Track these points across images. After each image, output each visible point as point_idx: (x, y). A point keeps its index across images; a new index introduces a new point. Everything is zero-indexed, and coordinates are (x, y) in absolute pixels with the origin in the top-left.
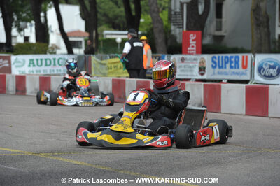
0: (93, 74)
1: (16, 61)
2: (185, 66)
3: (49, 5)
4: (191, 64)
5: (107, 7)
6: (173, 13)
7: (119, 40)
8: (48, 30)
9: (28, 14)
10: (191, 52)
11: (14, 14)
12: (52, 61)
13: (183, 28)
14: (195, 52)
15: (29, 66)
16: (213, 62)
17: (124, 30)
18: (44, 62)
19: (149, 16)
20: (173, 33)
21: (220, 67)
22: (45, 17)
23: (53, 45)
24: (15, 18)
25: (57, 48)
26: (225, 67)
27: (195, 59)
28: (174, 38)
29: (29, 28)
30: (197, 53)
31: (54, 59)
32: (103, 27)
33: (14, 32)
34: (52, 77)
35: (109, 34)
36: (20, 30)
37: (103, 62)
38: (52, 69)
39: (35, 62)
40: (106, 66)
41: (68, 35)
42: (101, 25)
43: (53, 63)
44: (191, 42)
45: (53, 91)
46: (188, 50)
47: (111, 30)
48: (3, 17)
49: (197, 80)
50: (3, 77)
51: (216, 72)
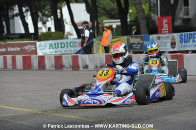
0: (95, 52)
1: (40, 46)
2: (160, 43)
3: (63, 4)
4: (165, 41)
5: (105, 4)
6: (152, 4)
7: (114, 26)
8: (63, 22)
9: (49, 11)
10: (165, 32)
11: (39, 12)
13: (158, 15)
14: (167, 32)
15: (50, 49)
16: (181, 38)
17: (118, 19)
18: (60, 45)
19: (134, 8)
20: (153, 19)
21: (185, 42)
22: (61, 13)
23: (67, 32)
24: (40, 14)
25: (71, 34)
26: (189, 42)
27: (168, 37)
28: (154, 22)
29: (50, 21)
30: (169, 32)
31: (67, 43)
32: (103, 17)
33: (40, 25)
34: (63, 55)
35: (107, 22)
36: (44, 23)
38: (66, 50)
39: (53, 45)
41: (78, 25)
42: (101, 16)
43: (66, 46)
44: (164, 25)
45: (64, 66)
46: (162, 31)
47: (108, 20)
48: (32, 15)
49: (170, 52)
50: (30, 57)
51: (183, 45)
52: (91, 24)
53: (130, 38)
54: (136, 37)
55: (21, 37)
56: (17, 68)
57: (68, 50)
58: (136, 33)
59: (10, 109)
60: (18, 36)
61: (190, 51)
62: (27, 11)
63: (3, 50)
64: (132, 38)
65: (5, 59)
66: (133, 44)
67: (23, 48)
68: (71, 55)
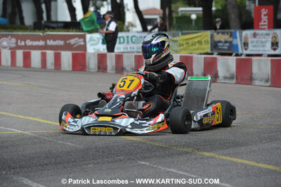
1: (91, 39)
2: (257, 42)
4: (263, 40)
7: (194, 17)
8: (124, 8)
10: (263, 27)
12: (126, 39)
13: (255, 3)
14: (267, 27)
17: (199, 6)
20: (248, 8)
23: (129, 23)
27: (267, 34)
28: (249, 13)
29: (106, 6)
30: (269, 28)
31: (128, 37)
32: (178, 4)
34: (124, 54)
35: (183, 9)
36: (97, 8)
37: (175, 39)
38: (126, 46)
40: (178, 43)
41: (143, 13)
42: (176, 2)
43: (126, 41)
44: (263, 17)
46: (259, 25)
47: (186, 7)
49: (269, 56)
52: (161, 12)
53: (215, 34)
54: (223, 33)
56: (62, 69)
59: (48, 124)
60: (60, 25)
63: (41, 43)
65: (44, 55)
66: (220, 42)
67: (68, 42)
68: (134, 54)
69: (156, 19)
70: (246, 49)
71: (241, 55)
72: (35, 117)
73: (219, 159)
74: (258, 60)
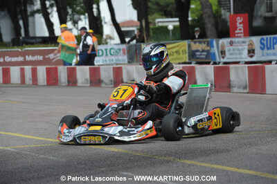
2: (234, 50)
4: (240, 47)
7: (171, 27)
8: (101, 21)
9: (81, 7)
10: (239, 35)
11: (68, 7)
12: (104, 51)
13: (230, 11)
14: (242, 35)
16: (262, 43)
17: (176, 17)
19: (198, 3)
20: (223, 17)
21: (268, 49)
22: (98, 9)
23: (107, 36)
24: (70, 11)
25: (111, 38)
26: (274, 48)
27: (243, 42)
28: (224, 22)
29: (83, 20)
30: (245, 36)
31: (106, 50)
32: (156, 15)
33: (69, 25)
34: (101, 67)
35: (160, 21)
36: (75, 23)
38: (104, 59)
41: (121, 25)
42: (153, 13)
43: (105, 54)
44: (238, 25)
45: (102, 81)
46: (235, 34)
47: (163, 18)
48: (58, 11)
49: (246, 63)
50: (56, 69)
51: (265, 53)
52: (138, 23)
53: (192, 43)
54: (200, 42)
55: (45, 41)
56: (39, 84)
57: (107, 59)
58: (200, 37)
59: (29, 139)
60: (40, 40)
61: (274, 60)
62: (52, 6)
63: (20, 59)
64: (195, 43)
65: (22, 71)
66: (197, 51)
67: (47, 57)
68: (112, 67)
69: (134, 31)
70: (223, 58)
71: (219, 63)
72: (16, 132)
73: (201, 166)
74: (235, 67)
